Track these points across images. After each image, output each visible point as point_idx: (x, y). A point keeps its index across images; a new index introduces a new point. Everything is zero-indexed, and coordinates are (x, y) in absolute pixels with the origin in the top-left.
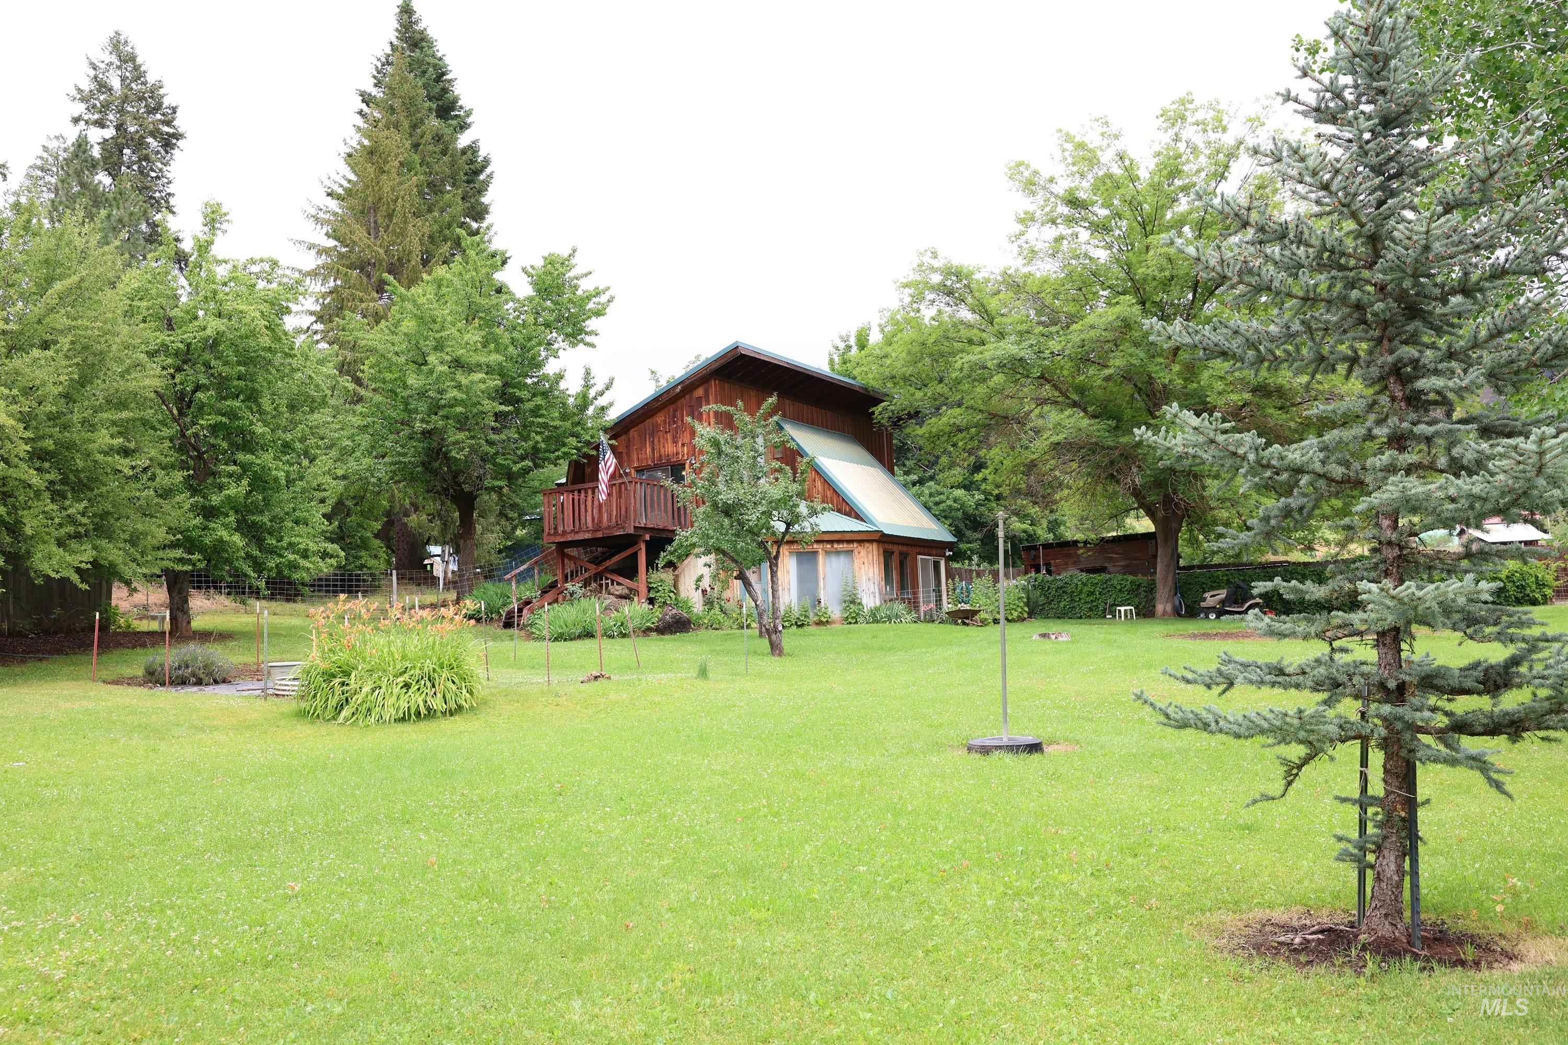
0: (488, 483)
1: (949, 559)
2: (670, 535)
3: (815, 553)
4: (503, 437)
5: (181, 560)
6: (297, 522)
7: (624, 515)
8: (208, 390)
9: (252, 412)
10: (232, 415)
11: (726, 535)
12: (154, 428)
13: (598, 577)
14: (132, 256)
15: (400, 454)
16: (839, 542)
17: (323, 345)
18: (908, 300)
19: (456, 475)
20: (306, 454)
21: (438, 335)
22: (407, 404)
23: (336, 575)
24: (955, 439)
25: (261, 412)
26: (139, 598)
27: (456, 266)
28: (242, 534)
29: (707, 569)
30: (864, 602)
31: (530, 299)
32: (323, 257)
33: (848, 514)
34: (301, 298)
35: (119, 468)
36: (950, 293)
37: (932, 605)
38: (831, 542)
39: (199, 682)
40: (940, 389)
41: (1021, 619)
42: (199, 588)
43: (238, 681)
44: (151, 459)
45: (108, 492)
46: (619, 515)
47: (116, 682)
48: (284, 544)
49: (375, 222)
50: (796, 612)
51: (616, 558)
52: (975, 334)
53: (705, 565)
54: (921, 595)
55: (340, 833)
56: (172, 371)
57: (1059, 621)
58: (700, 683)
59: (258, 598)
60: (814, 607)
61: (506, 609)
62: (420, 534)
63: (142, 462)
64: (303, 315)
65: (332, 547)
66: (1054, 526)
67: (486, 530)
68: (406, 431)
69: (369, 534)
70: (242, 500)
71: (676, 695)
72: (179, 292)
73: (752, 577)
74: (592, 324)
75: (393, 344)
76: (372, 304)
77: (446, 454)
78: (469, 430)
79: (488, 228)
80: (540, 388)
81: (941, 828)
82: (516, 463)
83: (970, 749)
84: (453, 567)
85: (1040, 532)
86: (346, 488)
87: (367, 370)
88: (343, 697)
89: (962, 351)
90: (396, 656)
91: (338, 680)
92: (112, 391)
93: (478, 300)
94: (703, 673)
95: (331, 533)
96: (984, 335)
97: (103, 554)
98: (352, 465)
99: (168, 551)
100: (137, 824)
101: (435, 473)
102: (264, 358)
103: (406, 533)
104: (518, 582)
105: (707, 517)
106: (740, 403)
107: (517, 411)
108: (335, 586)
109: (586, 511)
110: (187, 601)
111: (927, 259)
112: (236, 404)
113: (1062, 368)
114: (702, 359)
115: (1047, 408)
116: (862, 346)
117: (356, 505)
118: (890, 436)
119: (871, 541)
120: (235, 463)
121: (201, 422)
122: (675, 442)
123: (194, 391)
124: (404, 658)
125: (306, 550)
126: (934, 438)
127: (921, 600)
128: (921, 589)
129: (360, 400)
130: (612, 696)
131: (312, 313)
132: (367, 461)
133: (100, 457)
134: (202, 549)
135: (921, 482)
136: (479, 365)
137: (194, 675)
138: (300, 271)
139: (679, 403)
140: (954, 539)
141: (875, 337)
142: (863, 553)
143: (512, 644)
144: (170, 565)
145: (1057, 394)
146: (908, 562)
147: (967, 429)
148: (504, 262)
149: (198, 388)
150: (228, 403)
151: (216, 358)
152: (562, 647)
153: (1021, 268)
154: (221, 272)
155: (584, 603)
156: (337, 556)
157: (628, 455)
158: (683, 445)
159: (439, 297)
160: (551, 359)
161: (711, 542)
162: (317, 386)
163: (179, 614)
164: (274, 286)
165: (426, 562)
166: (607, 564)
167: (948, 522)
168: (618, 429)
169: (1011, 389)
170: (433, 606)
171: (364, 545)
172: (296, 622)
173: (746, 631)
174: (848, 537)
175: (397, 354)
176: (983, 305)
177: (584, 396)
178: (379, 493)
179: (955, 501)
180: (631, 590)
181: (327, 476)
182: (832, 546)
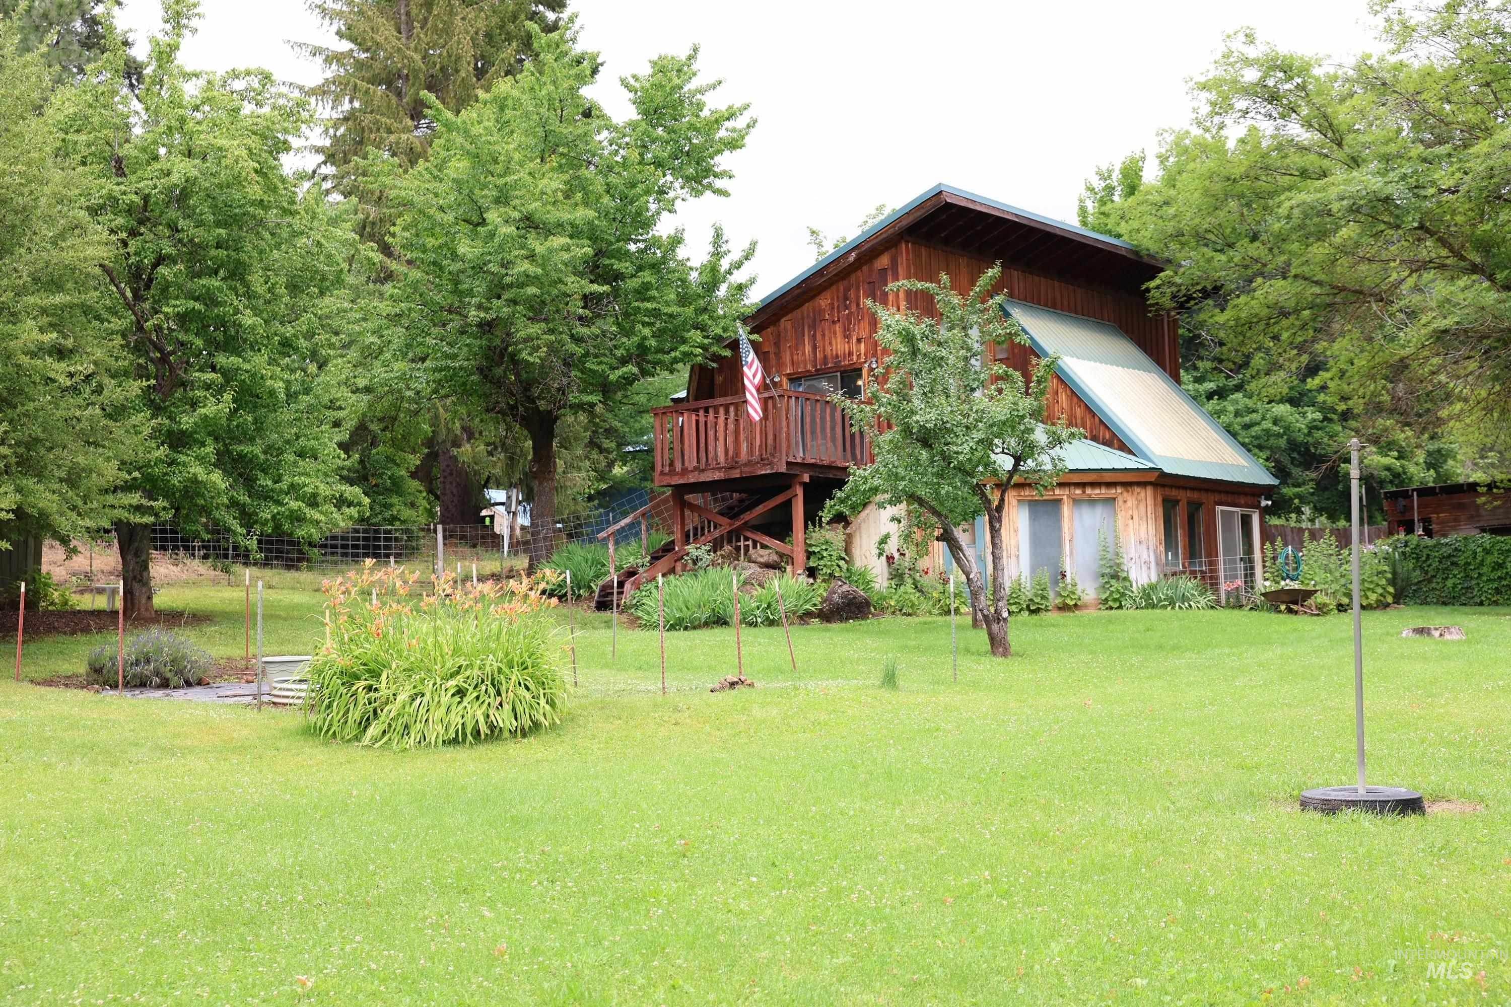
0: (574, 397)
1: (1265, 511)
2: (839, 475)
3: (1058, 502)
4: (595, 330)
5: (138, 509)
6: (301, 454)
7: (772, 448)
8: (175, 263)
9: (237, 295)
10: (209, 299)
11: (924, 474)
12: (98, 318)
13: (733, 536)
14: (65, 68)
15: (447, 356)
16: (1093, 485)
17: (336, 197)
18: (1205, 109)
19: (527, 386)
20: (313, 354)
21: (501, 182)
22: (456, 283)
23: (356, 531)
24: (1276, 329)
25: (250, 295)
26: (80, 562)
27: (526, 77)
28: (224, 471)
29: (895, 525)
30: (1133, 576)
31: (633, 125)
32: (334, 67)
33: (1107, 443)
34: (304, 126)
35: (52, 375)
36: (1273, 98)
37: (1240, 582)
38: (1083, 485)
39: (165, 684)
40: (1256, 250)
41: (1382, 606)
42: (164, 548)
43: (219, 682)
44: (96, 363)
45: (37, 410)
46: (764, 445)
47: (49, 682)
48: (284, 485)
49: (408, 14)
50: (1028, 591)
51: (760, 509)
52: (1311, 161)
53: (893, 519)
54: (1221, 567)
55: (368, 905)
56: (124, 235)
57: (1447, 609)
58: (886, 694)
59: (246, 564)
60: (1056, 583)
61: (600, 583)
62: (476, 473)
63: (84, 367)
64: (306, 153)
65: (353, 492)
66: (1436, 460)
67: (570, 466)
68: (456, 323)
69: (403, 473)
70: (224, 422)
71: (850, 712)
72: (132, 120)
73: (962, 538)
74: (723, 161)
75: (436, 195)
76: (404, 137)
77: (513, 356)
78: (546, 320)
79: (571, 20)
80: (649, 258)
81: (1262, 925)
82: (613, 368)
83: (1305, 804)
84: (523, 520)
85: (1412, 469)
86: (370, 406)
87: (399, 235)
88: (370, 708)
89: (1290, 189)
90: (446, 649)
91: (363, 683)
92: (41, 264)
93: (555, 125)
94: (890, 679)
95: (349, 470)
96: (1326, 163)
97: (31, 499)
98: (379, 371)
99: (120, 495)
100: (84, 886)
101: (498, 383)
102: (254, 217)
103: (456, 471)
104: (617, 543)
105: (896, 448)
106: (944, 277)
107: (616, 292)
108: (355, 547)
109: (716, 439)
110: (146, 568)
111: (1238, 45)
112: (215, 283)
113: (1454, 213)
114: (887, 211)
115: (1428, 276)
116: (1131, 190)
117: (384, 430)
118: (1174, 324)
119: (1143, 484)
120: (213, 369)
121: (166, 309)
122: (847, 337)
123: (155, 265)
124: (456, 652)
125: (315, 495)
126: (1244, 327)
127: (1222, 574)
128: (1221, 558)
129: (389, 276)
130: (757, 712)
131: (319, 150)
132: (400, 366)
133: (25, 360)
134: (168, 493)
135: (1220, 394)
136: (560, 225)
137: (157, 673)
138: (301, 88)
139: (853, 278)
140: (1274, 482)
141: (1151, 174)
142: (1131, 502)
143: (609, 633)
144: (124, 515)
145: (1444, 252)
146: (1201, 515)
147: (1297, 311)
148: (595, 71)
149: (160, 260)
150: (204, 281)
151: (187, 217)
152: (680, 638)
153: (1388, 57)
154: (191, 90)
155: (714, 574)
156: (359, 504)
157: (778, 355)
158: (859, 341)
159: (503, 125)
160: (665, 215)
161: (902, 485)
162: (329, 256)
163: (136, 586)
164: (266, 110)
165: (484, 513)
166: (747, 517)
167: (1264, 455)
168: (764, 317)
169: (1369, 248)
170: (495, 577)
171: (396, 487)
172: (299, 598)
173: (953, 619)
174: (1108, 478)
175: (441, 209)
176: (1325, 116)
177: (713, 269)
178: (417, 413)
179: (1275, 422)
180: (781, 555)
181: (343, 388)
182: (1084, 492)
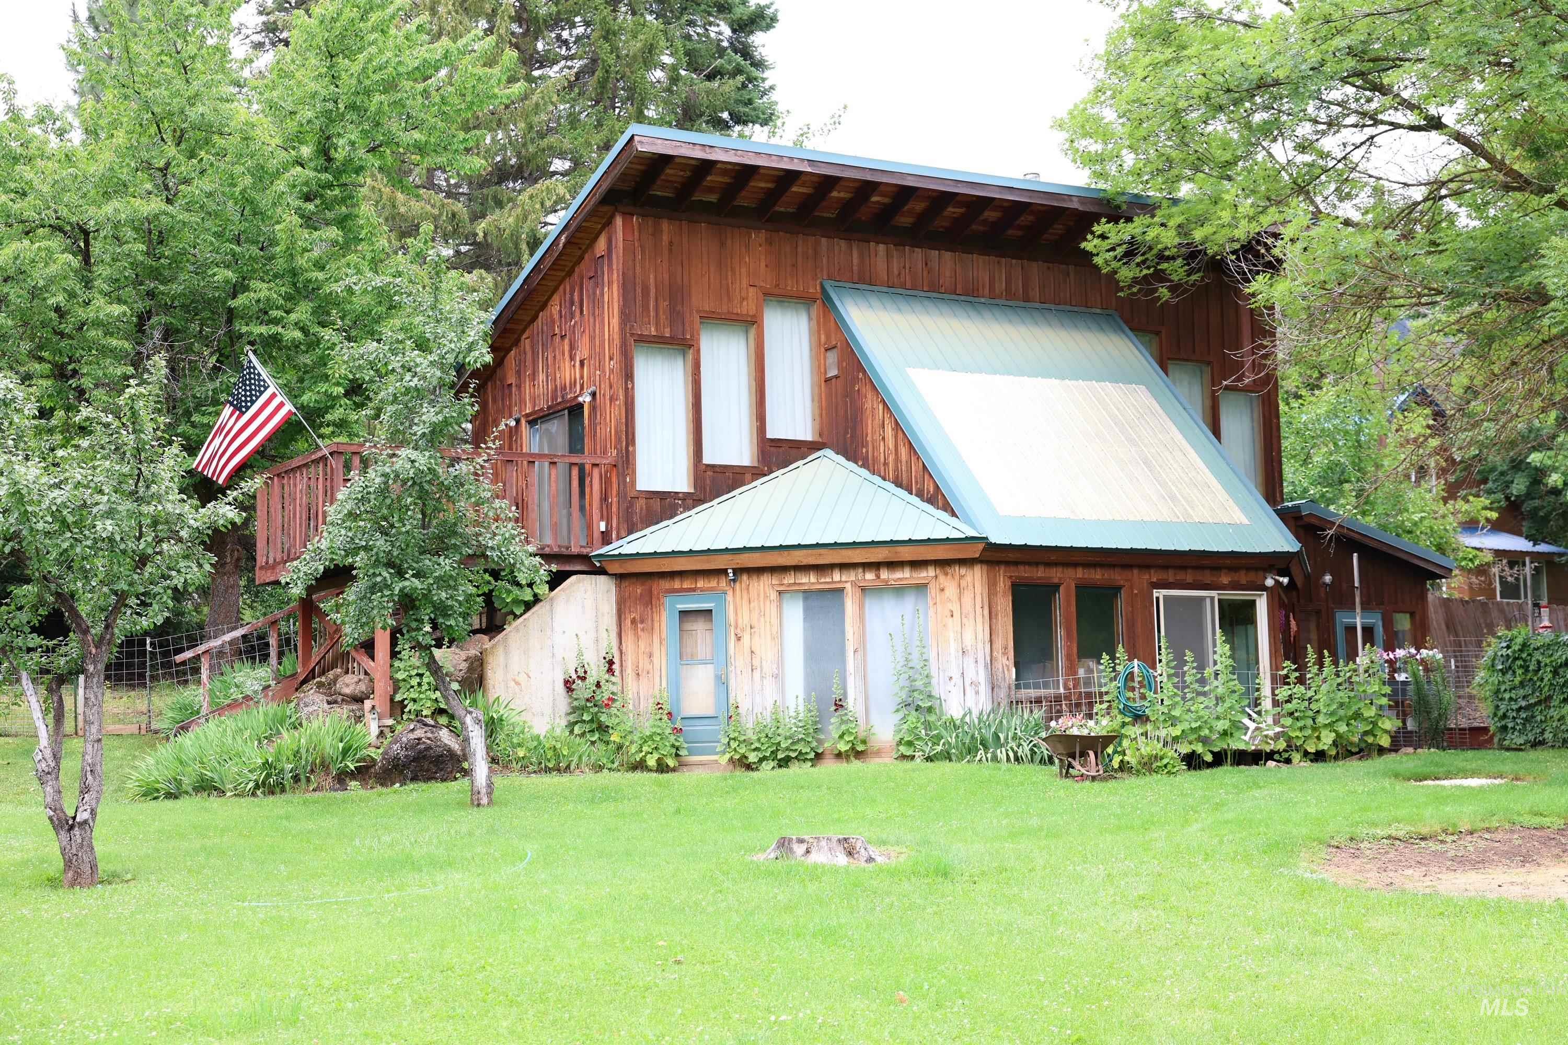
3: (839, 592)
16: (892, 565)
30: (948, 705)
60: (835, 715)
119: (967, 563)
122: (572, 358)
139: (577, 273)
140: (1294, 547)
142: (950, 590)
146: (1120, 605)
157: (519, 387)
158: (582, 363)
182: (878, 577)
